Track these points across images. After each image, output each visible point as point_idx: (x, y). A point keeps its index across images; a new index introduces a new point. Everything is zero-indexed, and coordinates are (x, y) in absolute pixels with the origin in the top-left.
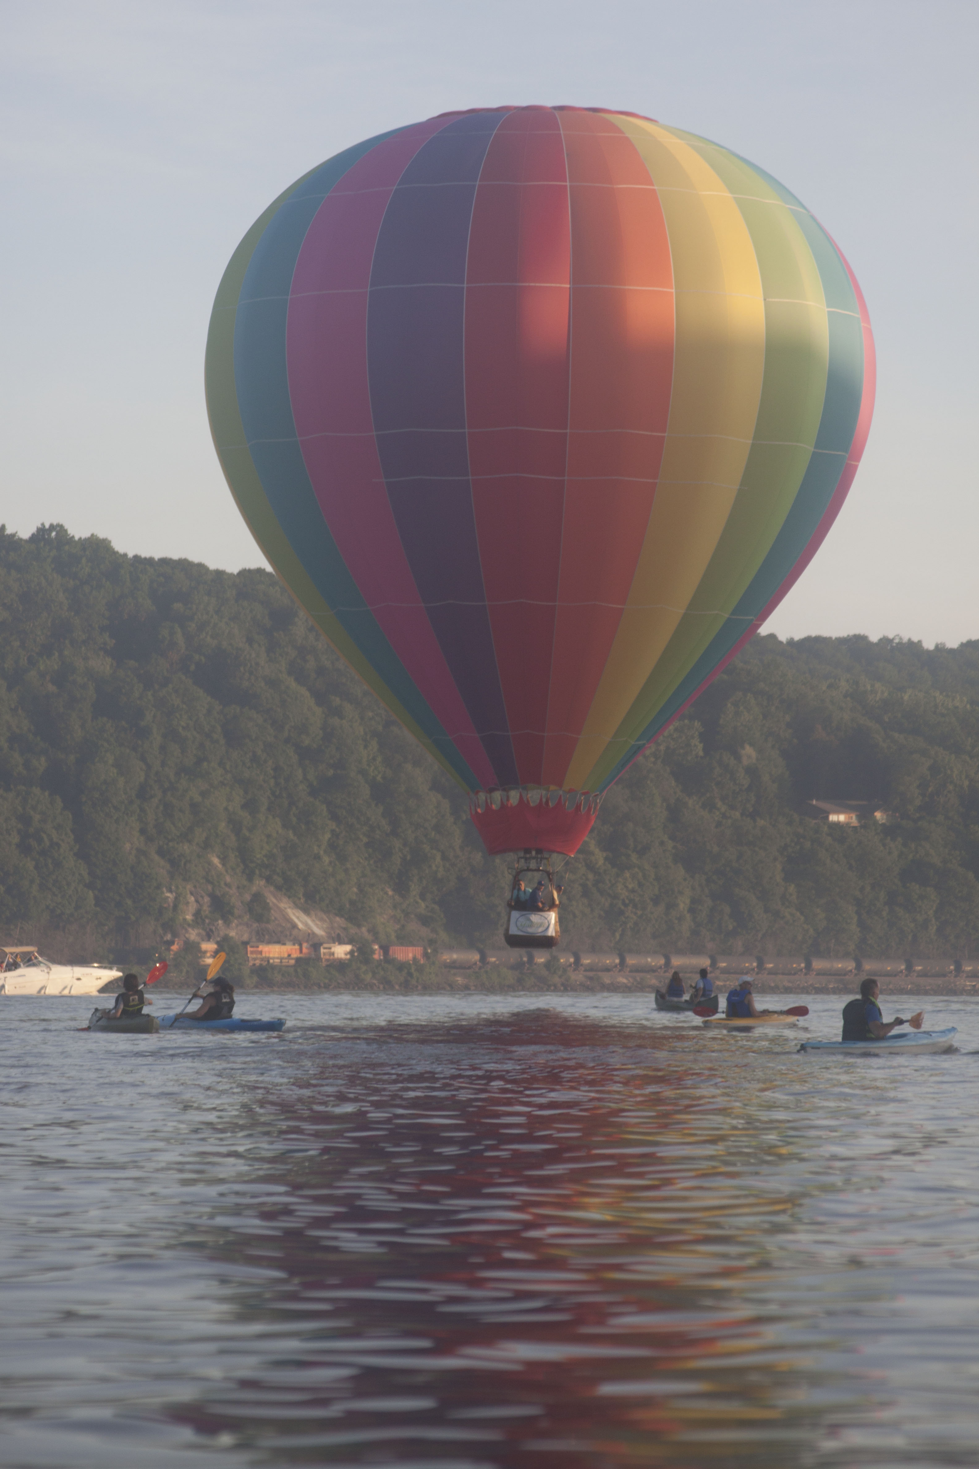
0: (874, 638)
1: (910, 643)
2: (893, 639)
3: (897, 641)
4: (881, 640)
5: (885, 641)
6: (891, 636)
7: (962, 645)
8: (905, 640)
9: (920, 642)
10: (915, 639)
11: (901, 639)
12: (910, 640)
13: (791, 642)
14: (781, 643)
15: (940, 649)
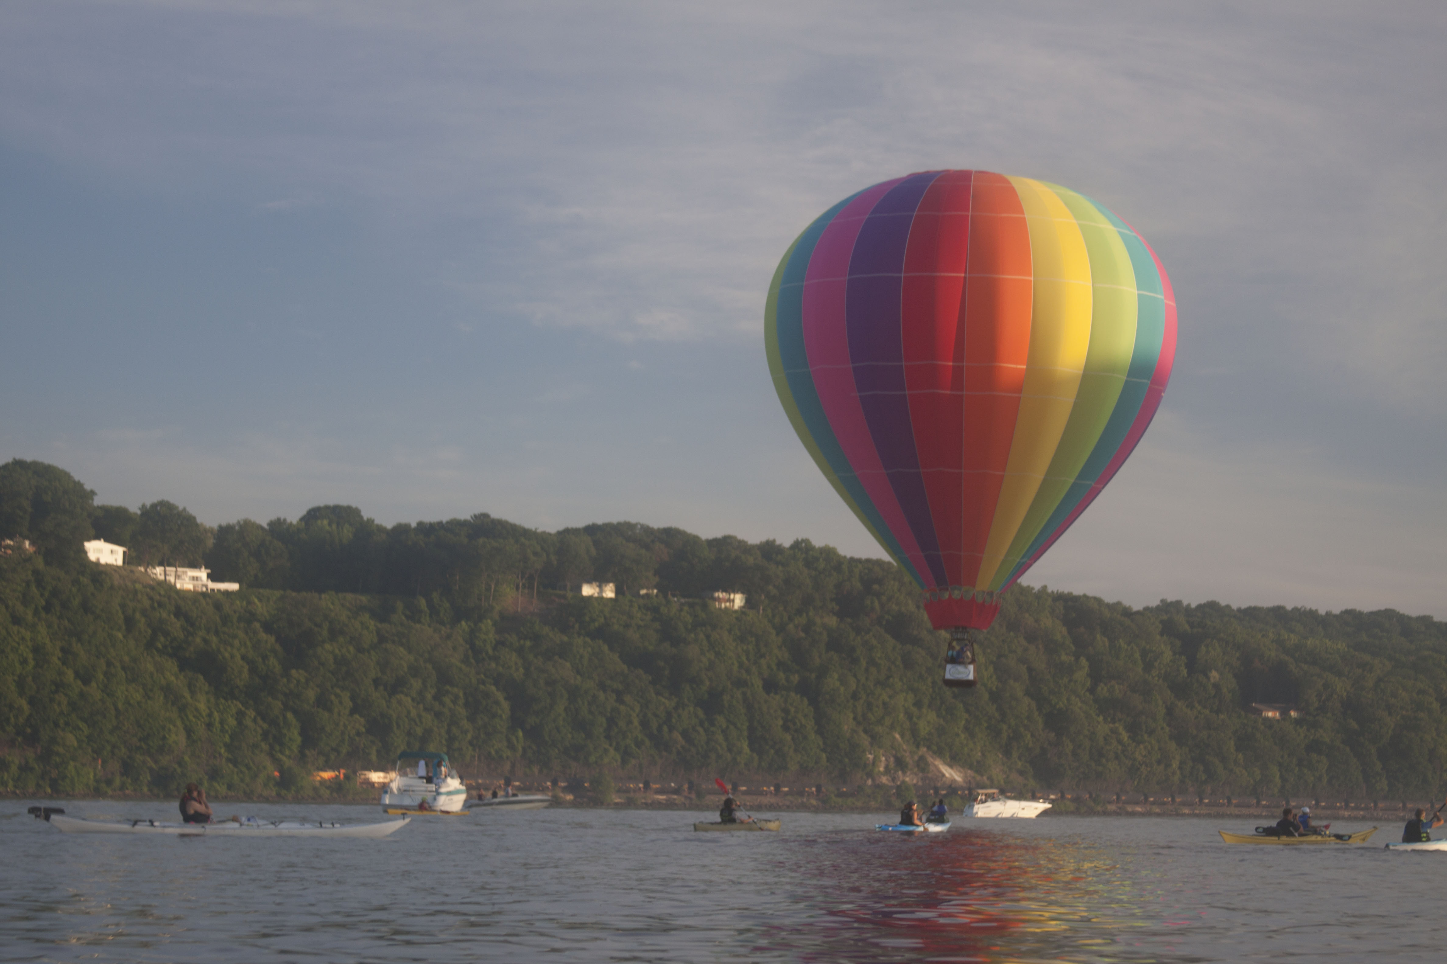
0: (1289, 607)
1: (1311, 611)
2: (1301, 609)
3: (1303, 609)
4: (1293, 609)
5: (1295, 609)
6: (1299, 607)
7: (1342, 612)
8: (1308, 609)
9: (1317, 610)
10: (1314, 608)
11: (1305, 608)
12: (1310, 609)
13: (1239, 610)
14: (1233, 610)
15: (1328, 614)
